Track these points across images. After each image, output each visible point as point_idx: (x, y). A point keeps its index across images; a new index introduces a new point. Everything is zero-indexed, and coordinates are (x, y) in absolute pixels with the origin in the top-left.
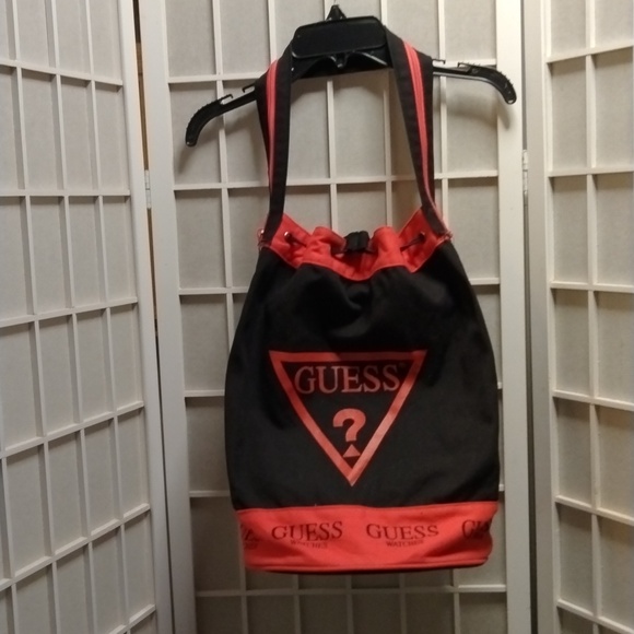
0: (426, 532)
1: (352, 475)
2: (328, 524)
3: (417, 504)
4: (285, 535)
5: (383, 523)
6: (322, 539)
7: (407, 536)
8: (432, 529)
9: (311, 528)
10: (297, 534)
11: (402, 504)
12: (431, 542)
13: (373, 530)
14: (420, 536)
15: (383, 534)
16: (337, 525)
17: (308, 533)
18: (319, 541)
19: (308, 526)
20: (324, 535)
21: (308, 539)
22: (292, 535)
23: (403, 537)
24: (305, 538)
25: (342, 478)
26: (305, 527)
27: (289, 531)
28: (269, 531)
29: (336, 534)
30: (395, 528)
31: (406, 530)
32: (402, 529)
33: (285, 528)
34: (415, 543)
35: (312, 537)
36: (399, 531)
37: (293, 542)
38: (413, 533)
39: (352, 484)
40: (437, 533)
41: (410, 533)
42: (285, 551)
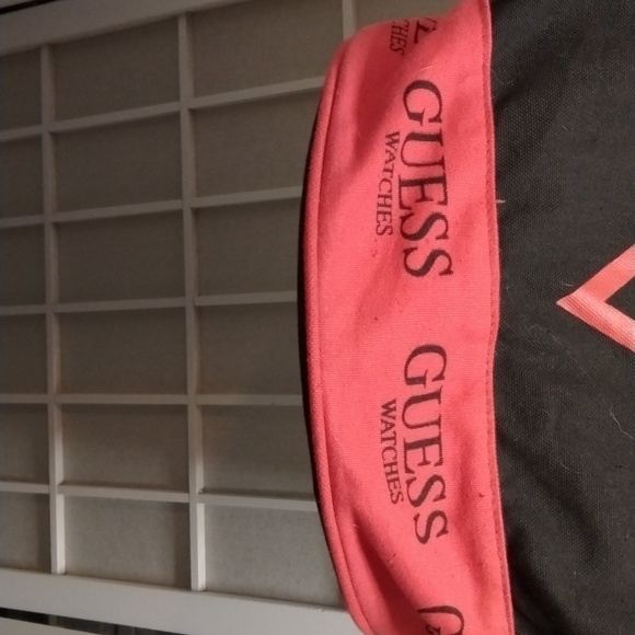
0: (427, 507)
1: (590, 302)
2: (444, 236)
3: (506, 484)
4: (417, 117)
5: (449, 388)
6: (404, 219)
7: (415, 456)
8: (438, 523)
9: (435, 191)
10: (418, 151)
11: (502, 439)
12: (397, 527)
13: (428, 364)
14: (415, 493)
15: (418, 390)
16: (441, 262)
17: (421, 183)
18: (397, 212)
19: (442, 180)
20: (415, 226)
21: (403, 183)
22: (413, 136)
23: (408, 447)
24: (409, 174)
25: (583, 273)
26: (437, 172)
27: (429, 128)
28: (427, 75)
29: (417, 261)
30: (438, 423)
31: (432, 451)
32: (437, 440)
33: (437, 119)
34: (392, 480)
35: (408, 193)
36: (431, 432)
37: (392, 139)
38: (424, 474)
39: (560, 303)
40: (424, 540)
41: (425, 462)
42: (370, 116)
